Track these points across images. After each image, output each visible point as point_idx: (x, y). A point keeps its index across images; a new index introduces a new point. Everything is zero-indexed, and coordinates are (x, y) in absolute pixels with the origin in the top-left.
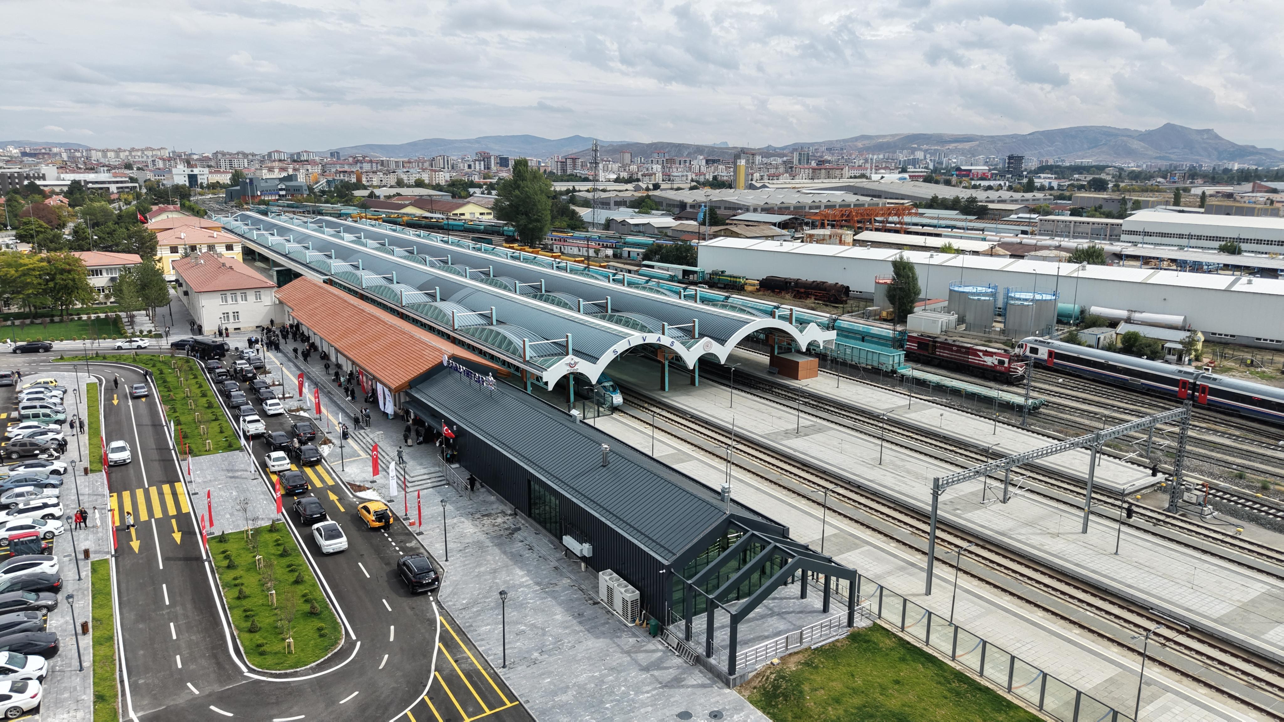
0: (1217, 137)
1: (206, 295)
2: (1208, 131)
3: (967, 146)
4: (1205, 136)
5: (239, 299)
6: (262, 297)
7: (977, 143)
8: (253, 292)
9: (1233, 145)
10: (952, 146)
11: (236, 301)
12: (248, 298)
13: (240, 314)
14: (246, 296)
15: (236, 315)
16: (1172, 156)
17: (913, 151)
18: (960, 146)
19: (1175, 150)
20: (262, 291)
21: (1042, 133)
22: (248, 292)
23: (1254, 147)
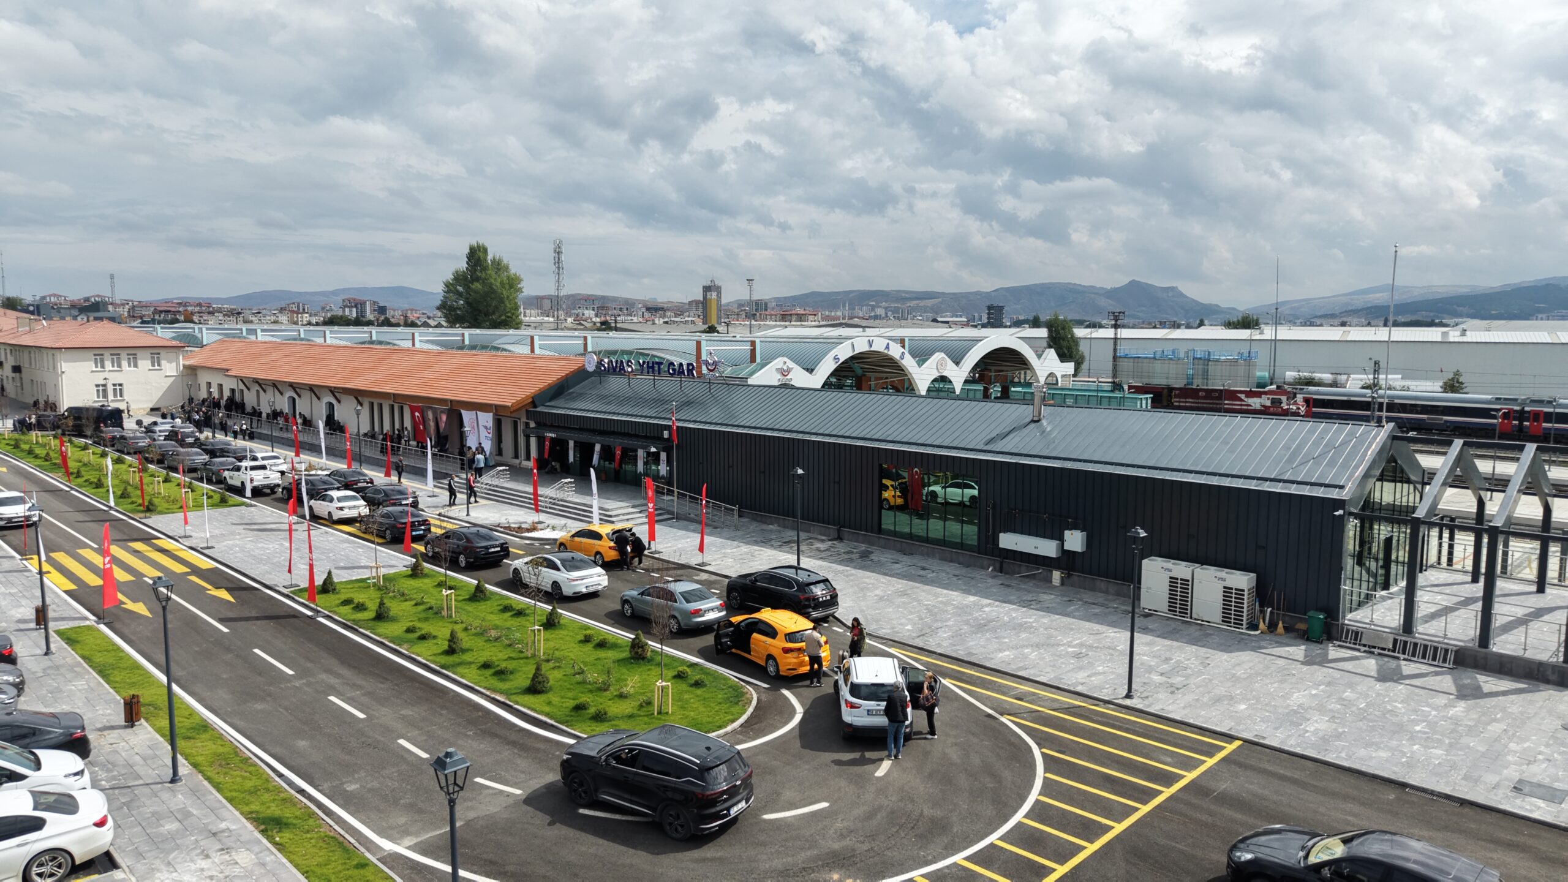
0: (1181, 295)
1: (70, 354)
2: (1173, 289)
3: (929, 303)
4: (1170, 294)
5: (124, 363)
6: (163, 362)
7: (940, 299)
8: (148, 353)
9: (1198, 303)
10: (913, 303)
11: (119, 366)
12: (140, 363)
13: (125, 386)
14: (135, 359)
15: (119, 389)
16: (1141, 314)
17: (873, 308)
18: (922, 303)
19: (1144, 308)
20: (163, 353)
21: (1008, 290)
22: (140, 353)
23: (1217, 306)
